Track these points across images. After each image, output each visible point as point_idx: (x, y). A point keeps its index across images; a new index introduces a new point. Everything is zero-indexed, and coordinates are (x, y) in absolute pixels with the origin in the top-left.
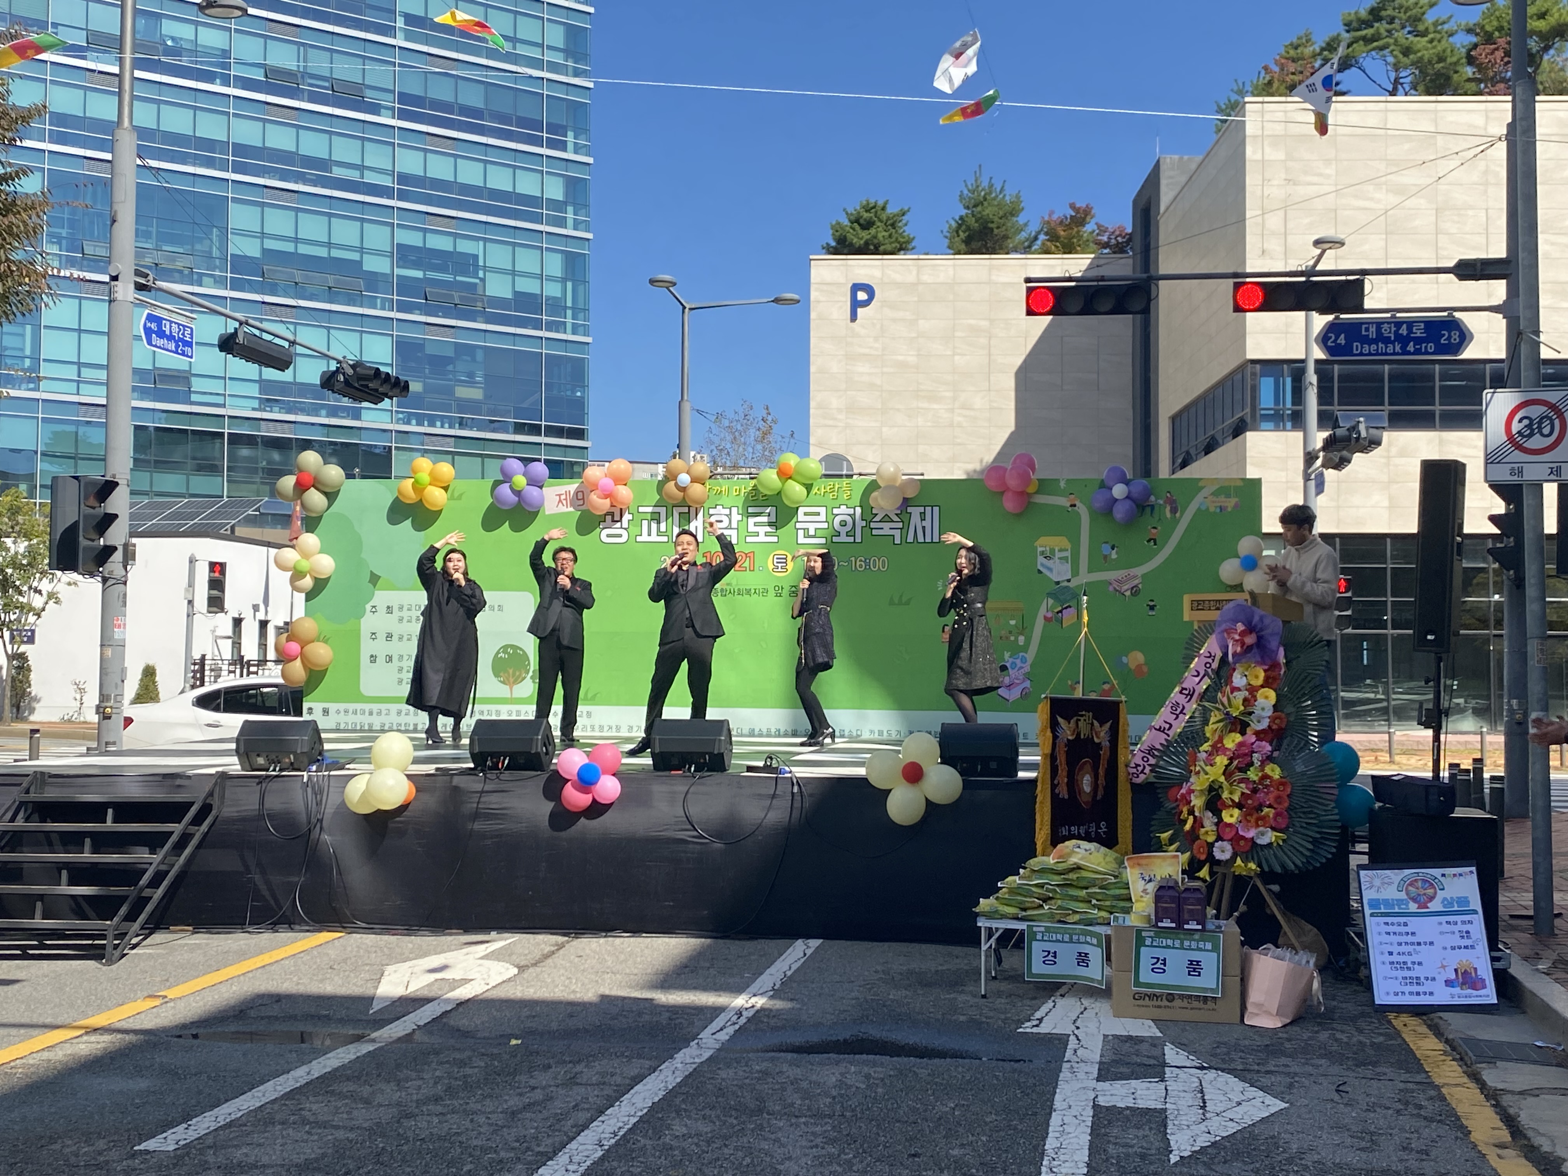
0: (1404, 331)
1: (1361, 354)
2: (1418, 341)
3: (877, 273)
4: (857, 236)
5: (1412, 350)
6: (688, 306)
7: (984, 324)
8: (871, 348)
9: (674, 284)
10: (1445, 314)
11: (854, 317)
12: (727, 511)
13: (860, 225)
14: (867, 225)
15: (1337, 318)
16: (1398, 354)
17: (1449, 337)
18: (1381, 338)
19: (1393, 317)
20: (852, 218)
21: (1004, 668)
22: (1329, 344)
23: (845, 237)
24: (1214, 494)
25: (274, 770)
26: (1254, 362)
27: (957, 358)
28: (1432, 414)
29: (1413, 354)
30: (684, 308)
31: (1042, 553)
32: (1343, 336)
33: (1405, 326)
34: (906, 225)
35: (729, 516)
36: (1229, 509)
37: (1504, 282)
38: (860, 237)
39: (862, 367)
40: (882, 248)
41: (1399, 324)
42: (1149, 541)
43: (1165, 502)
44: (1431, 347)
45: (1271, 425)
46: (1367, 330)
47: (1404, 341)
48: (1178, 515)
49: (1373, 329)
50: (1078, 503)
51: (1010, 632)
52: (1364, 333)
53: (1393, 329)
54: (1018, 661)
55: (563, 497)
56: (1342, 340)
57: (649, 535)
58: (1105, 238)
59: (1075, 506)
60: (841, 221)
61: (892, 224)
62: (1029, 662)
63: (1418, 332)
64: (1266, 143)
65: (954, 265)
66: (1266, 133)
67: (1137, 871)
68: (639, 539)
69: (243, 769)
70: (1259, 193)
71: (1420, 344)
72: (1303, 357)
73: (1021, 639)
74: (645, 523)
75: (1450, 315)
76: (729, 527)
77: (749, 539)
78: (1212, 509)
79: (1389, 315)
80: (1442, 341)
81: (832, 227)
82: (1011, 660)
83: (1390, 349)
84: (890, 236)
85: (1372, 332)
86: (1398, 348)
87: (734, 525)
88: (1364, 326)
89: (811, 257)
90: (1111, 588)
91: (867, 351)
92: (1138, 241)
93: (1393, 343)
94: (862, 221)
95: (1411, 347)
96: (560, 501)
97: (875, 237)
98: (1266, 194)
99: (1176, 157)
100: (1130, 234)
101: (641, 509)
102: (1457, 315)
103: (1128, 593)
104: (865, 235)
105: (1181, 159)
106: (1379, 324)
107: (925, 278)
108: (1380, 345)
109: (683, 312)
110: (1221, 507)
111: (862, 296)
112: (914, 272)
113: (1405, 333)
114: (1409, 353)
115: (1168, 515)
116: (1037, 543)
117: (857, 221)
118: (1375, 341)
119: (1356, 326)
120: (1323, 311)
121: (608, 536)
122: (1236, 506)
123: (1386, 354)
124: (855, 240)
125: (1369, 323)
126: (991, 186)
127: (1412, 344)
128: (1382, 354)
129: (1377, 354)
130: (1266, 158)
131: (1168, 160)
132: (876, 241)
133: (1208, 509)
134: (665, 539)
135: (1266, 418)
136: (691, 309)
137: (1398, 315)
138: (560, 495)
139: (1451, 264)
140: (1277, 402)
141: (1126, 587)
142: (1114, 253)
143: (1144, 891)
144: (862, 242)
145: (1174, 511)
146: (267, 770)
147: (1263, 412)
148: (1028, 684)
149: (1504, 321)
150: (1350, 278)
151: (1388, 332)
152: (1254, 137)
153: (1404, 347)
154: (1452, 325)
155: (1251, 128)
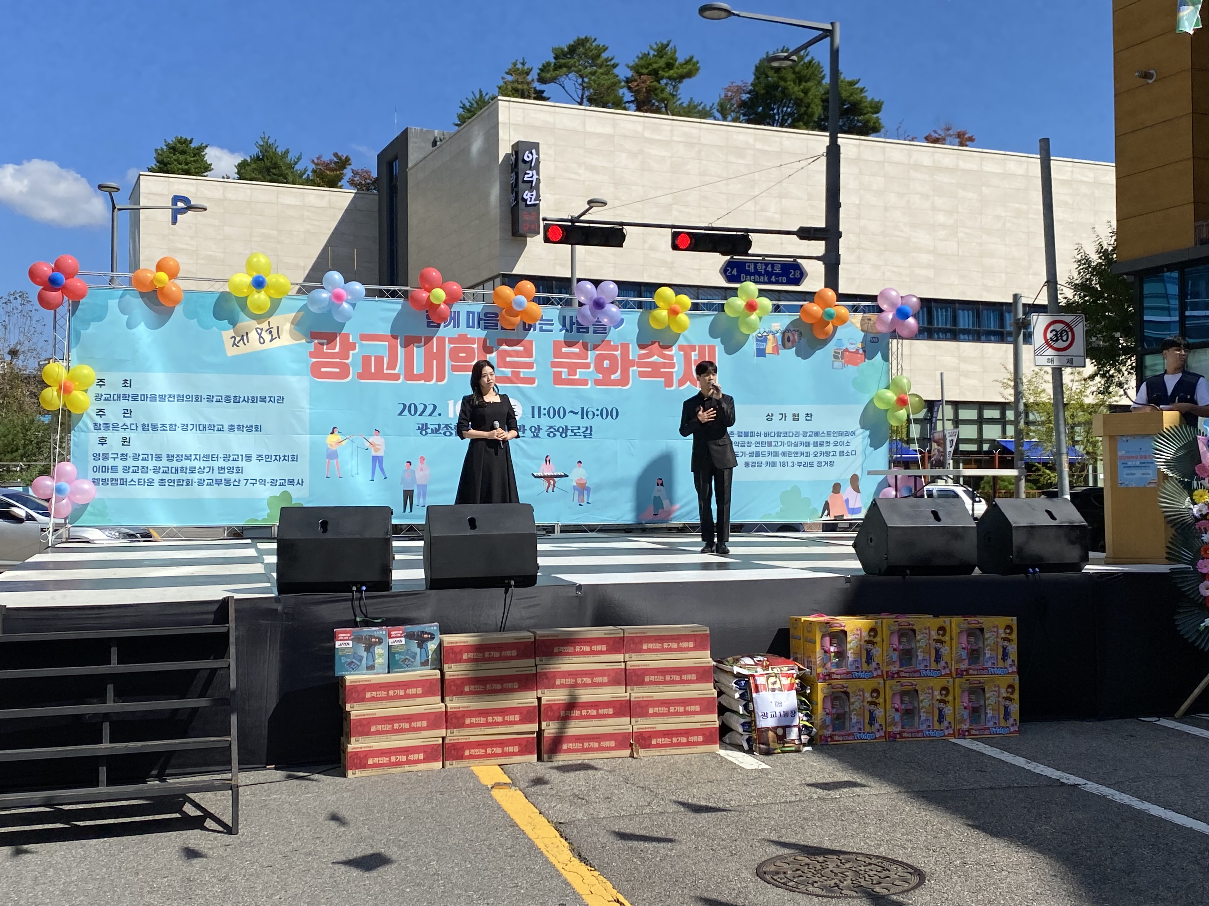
0: (769, 269)
2: (778, 275)
3: (192, 189)
5: (774, 280)
6: (117, 207)
7: (275, 233)
8: (188, 244)
10: (792, 260)
11: (174, 221)
13: (176, 151)
15: (732, 258)
16: (767, 283)
17: (795, 274)
18: (756, 272)
19: (763, 259)
20: (170, 146)
22: (727, 275)
23: (166, 159)
32: (735, 269)
33: (770, 266)
37: (823, 242)
40: (191, 171)
41: (767, 265)
44: (785, 279)
46: (749, 266)
47: (770, 274)
49: (752, 266)
52: (747, 269)
53: (764, 267)
56: (735, 272)
58: (359, 179)
60: (161, 147)
61: (198, 153)
63: (777, 270)
64: (511, 129)
66: (511, 122)
71: (778, 277)
72: (569, 276)
75: (795, 261)
79: (761, 258)
80: (791, 276)
81: (154, 152)
83: (762, 279)
85: (752, 269)
86: (766, 280)
88: (747, 264)
89: (141, 173)
91: (185, 247)
92: (384, 183)
93: (763, 275)
94: (176, 149)
99: (419, 128)
102: (799, 260)
106: (756, 263)
107: (230, 196)
108: (756, 276)
109: (113, 211)
111: (180, 205)
117: (173, 149)
118: (752, 274)
119: (743, 263)
120: (723, 254)
124: (174, 163)
125: (751, 262)
127: (774, 277)
131: (414, 129)
136: (119, 209)
137: (766, 259)
139: (795, 229)
149: (823, 266)
150: (739, 233)
151: (761, 268)
152: (504, 124)
153: (769, 279)
154: (797, 267)
155: (501, 118)
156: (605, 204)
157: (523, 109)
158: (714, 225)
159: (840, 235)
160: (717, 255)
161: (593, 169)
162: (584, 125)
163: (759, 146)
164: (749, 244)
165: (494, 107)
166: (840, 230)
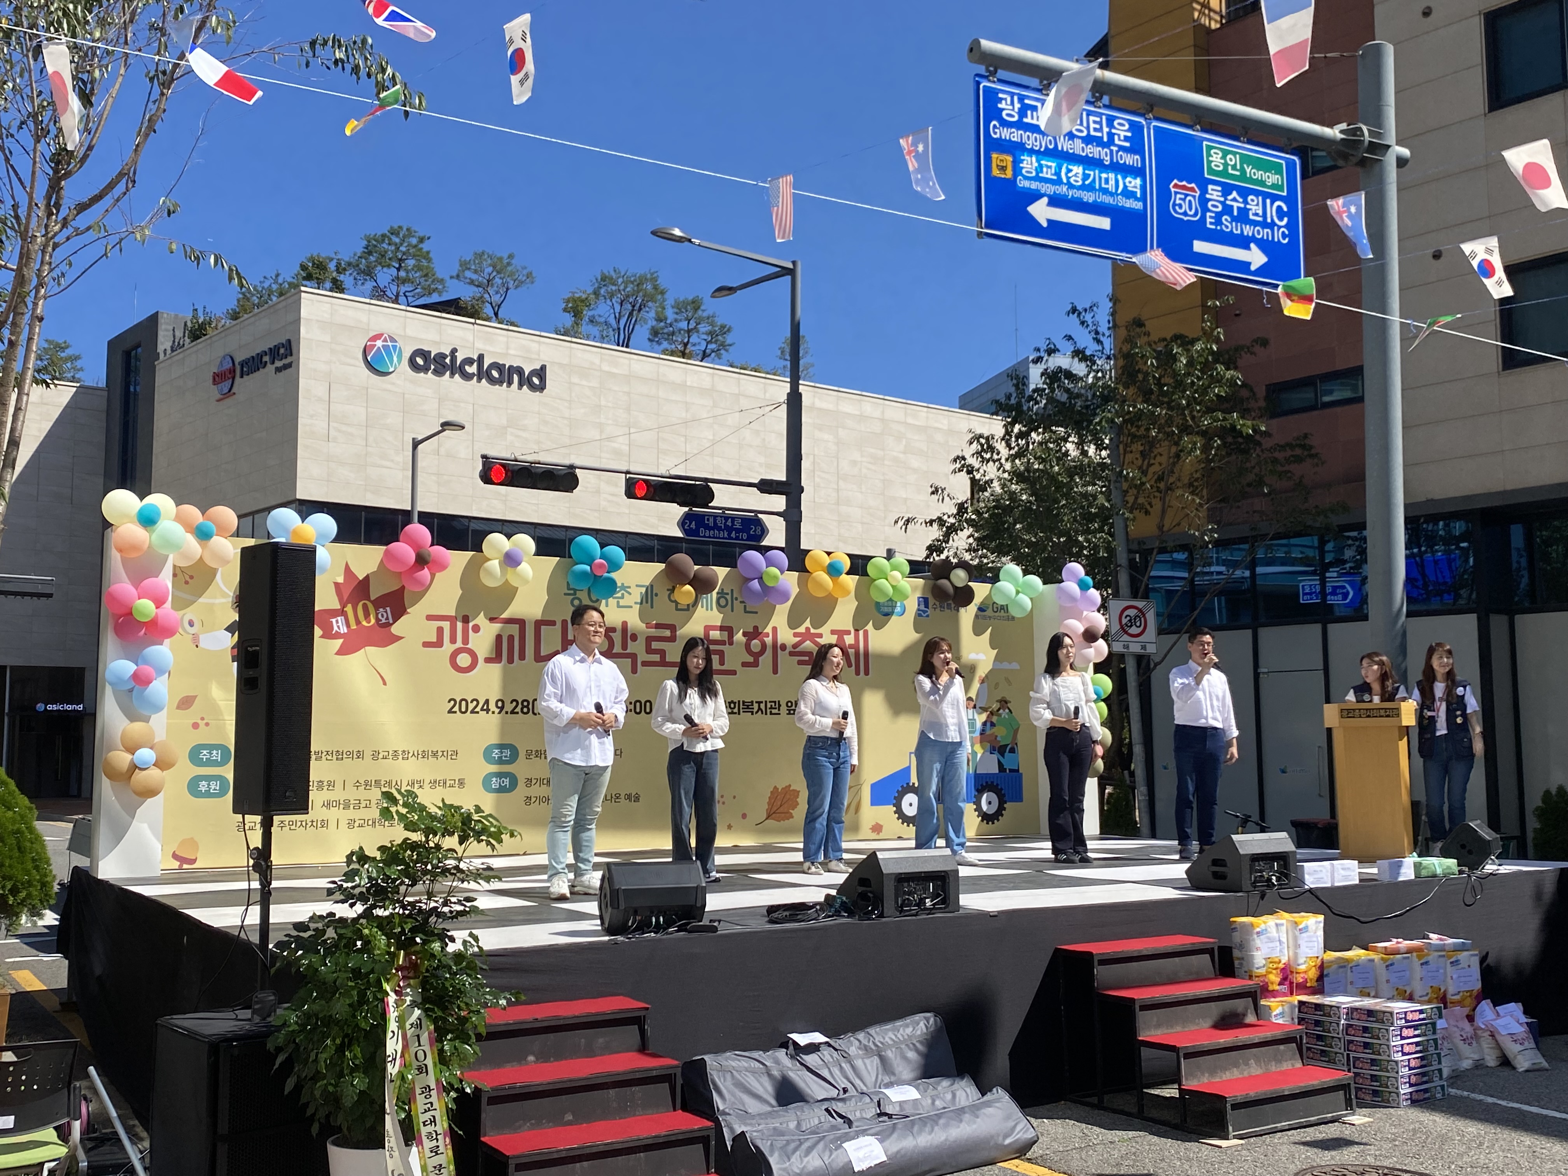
0: (729, 523)
1: (704, 537)
2: (738, 531)
10: (753, 514)
15: (690, 510)
16: (727, 539)
17: (755, 530)
18: (716, 527)
19: (724, 513)
22: (685, 527)
29: (735, 539)
32: (694, 523)
33: (730, 520)
37: (784, 497)
41: (726, 518)
44: (745, 536)
46: (708, 520)
47: (730, 529)
49: (712, 520)
52: (706, 522)
53: (722, 521)
56: (693, 526)
63: (738, 526)
64: (317, 326)
71: (739, 533)
75: (756, 515)
79: (720, 511)
80: (752, 533)
85: (711, 522)
86: (726, 535)
88: (707, 518)
93: (723, 530)
95: (733, 535)
98: (315, 367)
102: (760, 516)
106: (715, 516)
108: (716, 531)
114: (732, 539)
118: (710, 528)
119: (702, 516)
120: (681, 504)
123: (719, 538)
125: (711, 515)
127: (733, 532)
128: (717, 538)
129: (714, 538)
137: (726, 512)
139: (756, 481)
149: (785, 523)
150: (700, 483)
151: (720, 523)
152: (308, 320)
153: (729, 535)
154: (759, 523)
155: (304, 313)
156: (463, 428)
158: (671, 473)
159: (802, 490)
160: (675, 505)
163: (605, 367)
164: (711, 495)
165: (294, 298)
166: (802, 484)
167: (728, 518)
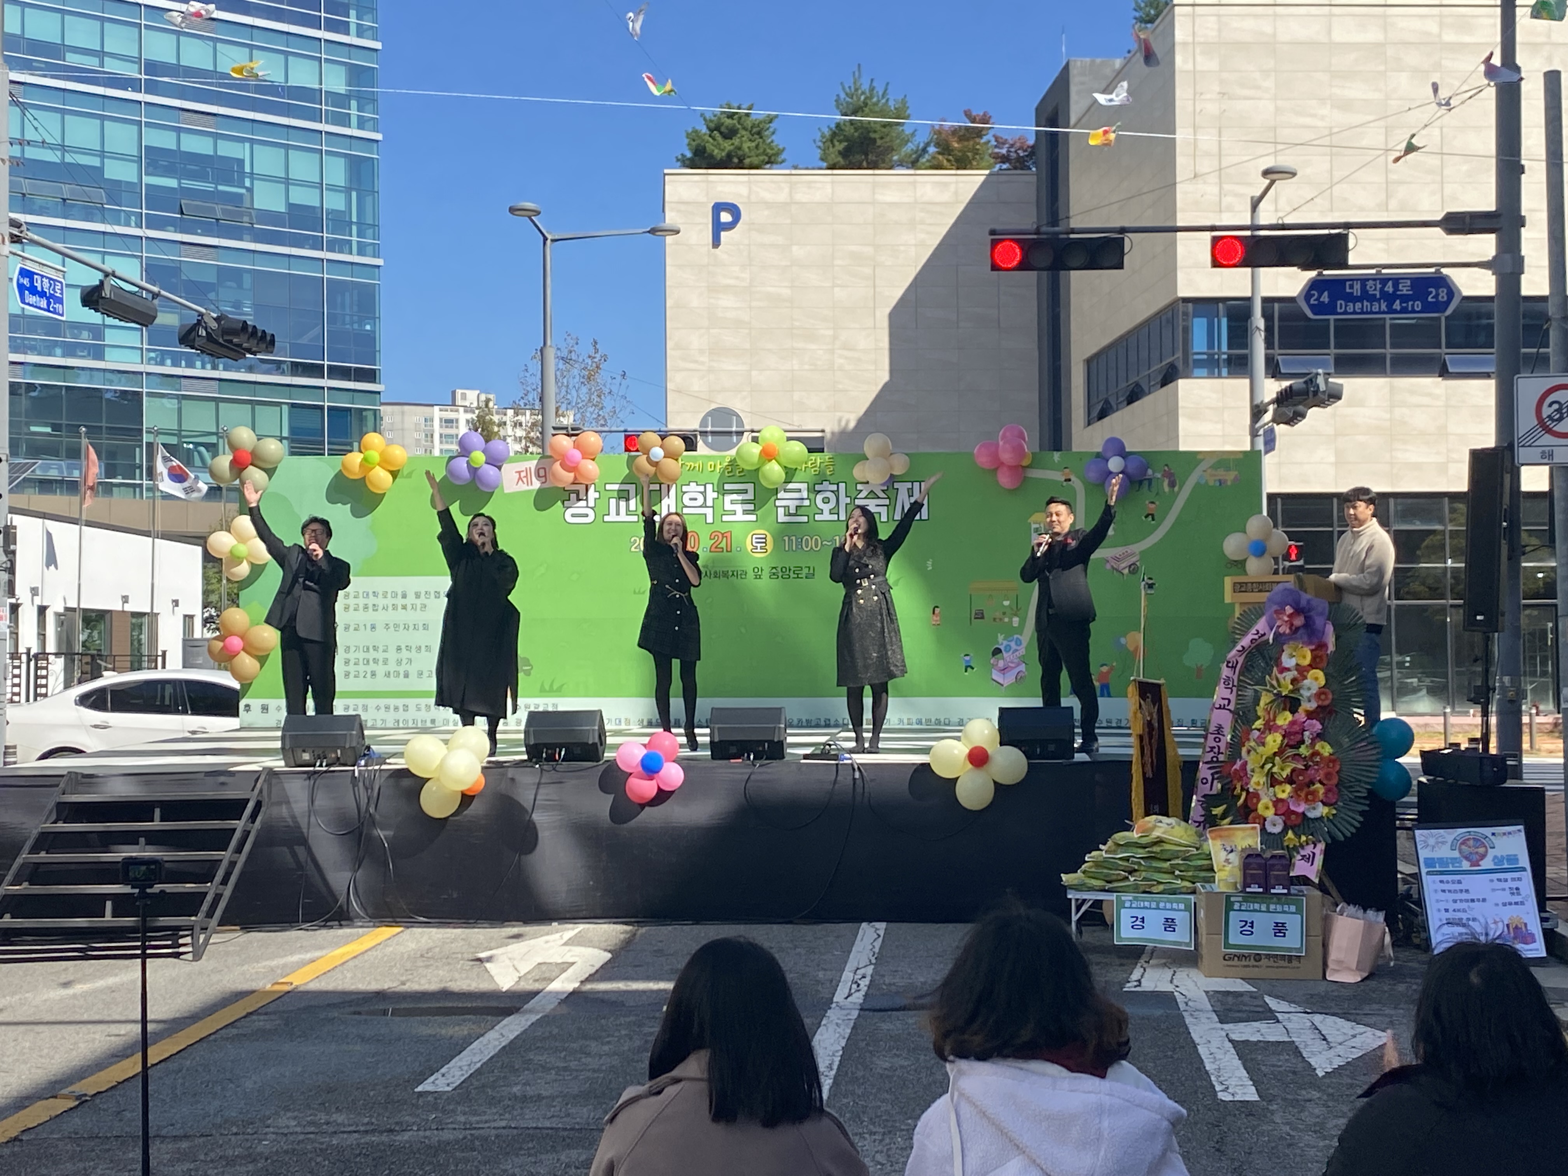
0: (1389, 288)
1: (1345, 313)
2: (1405, 299)
3: (744, 191)
4: (718, 146)
5: (1398, 308)
6: (549, 237)
7: (869, 250)
8: (737, 278)
9: (538, 213)
10: (1432, 270)
11: (716, 243)
12: (702, 489)
13: (721, 133)
14: (730, 134)
15: (1320, 274)
16: (1384, 313)
17: (1436, 295)
18: (1365, 296)
19: (1379, 273)
20: (712, 125)
21: (997, 651)
22: (1312, 302)
23: (705, 148)
24: (1215, 467)
25: (321, 766)
26: (1186, 300)
27: (836, 290)
28: (1383, 357)
29: (1400, 312)
30: (545, 239)
31: (1036, 530)
32: (1326, 293)
33: (1390, 283)
34: (773, 133)
35: (704, 493)
36: (1229, 483)
37: (1493, 237)
38: (720, 148)
39: (726, 301)
40: (747, 161)
41: (1384, 281)
42: (1146, 517)
43: (1163, 476)
44: (1418, 305)
45: (1204, 372)
46: (1351, 287)
47: (1390, 298)
48: (1176, 489)
49: (1357, 286)
50: (1073, 478)
51: (1004, 613)
52: (1348, 290)
54: (1013, 644)
55: (523, 474)
56: (1325, 298)
57: (618, 514)
58: (1004, 151)
59: (1069, 480)
60: (698, 128)
61: (758, 131)
62: (1024, 644)
63: (1404, 290)
64: (1198, 50)
65: (833, 182)
66: (1197, 39)
67: (1219, 843)
68: (607, 518)
69: (287, 765)
70: (1191, 109)
71: (1407, 302)
73: (1016, 620)
74: (613, 502)
75: (1438, 272)
76: (704, 506)
77: (725, 518)
78: (1211, 483)
79: (1373, 271)
80: (1430, 299)
81: (688, 135)
82: (1005, 643)
83: (1376, 307)
84: (757, 147)
85: (1357, 290)
86: (1384, 307)
87: (709, 503)
88: (1348, 283)
89: (666, 171)
90: (1108, 567)
91: (732, 282)
92: (1043, 154)
93: (1379, 300)
94: (723, 129)
95: (1397, 305)
96: (520, 478)
97: (739, 148)
98: (1198, 110)
99: (1088, 60)
100: (1033, 147)
101: (608, 487)
102: (1445, 271)
103: (1126, 571)
104: (727, 145)
105: (1093, 62)
106: (1364, 280)
107: (799, 197)
108: (1365, 303)
109: (545, 244)
110: (1220, 481)
111: (726, 217)
112: (787, 190)
113: (1391, 290)
114: (1395, 312)
115: (1166, 489)
116: (1031, 520)
117: (717, 128)
118: (1359, 299)
119: (1340, 282)
120: (1305, 267)
121: (573, 516)
122: (1236, 479)
123: (1372, 313)
124: (716, 151)
125: (1353, 279)
126: (872, 89)
127: (1398, 302)
128: (1367, 313)
129: (1362, 313)
130: (1198, 68)
131: (1079, 64)
132: (740, 153)
133: (1207, 482)
134: (635, 518)
135: (1199, 364)
136: (553, 241)
137: (1384, 271)
138: (519, 472)
139: (1439, 217)
140: (1210, 345)
141: (1123, 565)
142: (1015, 168)
143: (1227, 860)
144: (724, 154)
145: (1172, 485)
146: (314, 766)
147: (1196, 357)
148: (1023, 667)
149: (1494, 277)
150: (1333, 231)
151: (1373, 289)
152: (1185, 44)
153: (1390, 306)
154: (1440, 282)
155: (1180, 34)
156: (1294, 174)
157: (1219, 16)
158: (1288, 220)
159: (1521, 222)
160: (1294, 269)
161: (1345, 105)
162: (1329, 32)
164: (1346, 249)
165: (1169, 17)
166: (1522, 214)
167: (1389, 279)
